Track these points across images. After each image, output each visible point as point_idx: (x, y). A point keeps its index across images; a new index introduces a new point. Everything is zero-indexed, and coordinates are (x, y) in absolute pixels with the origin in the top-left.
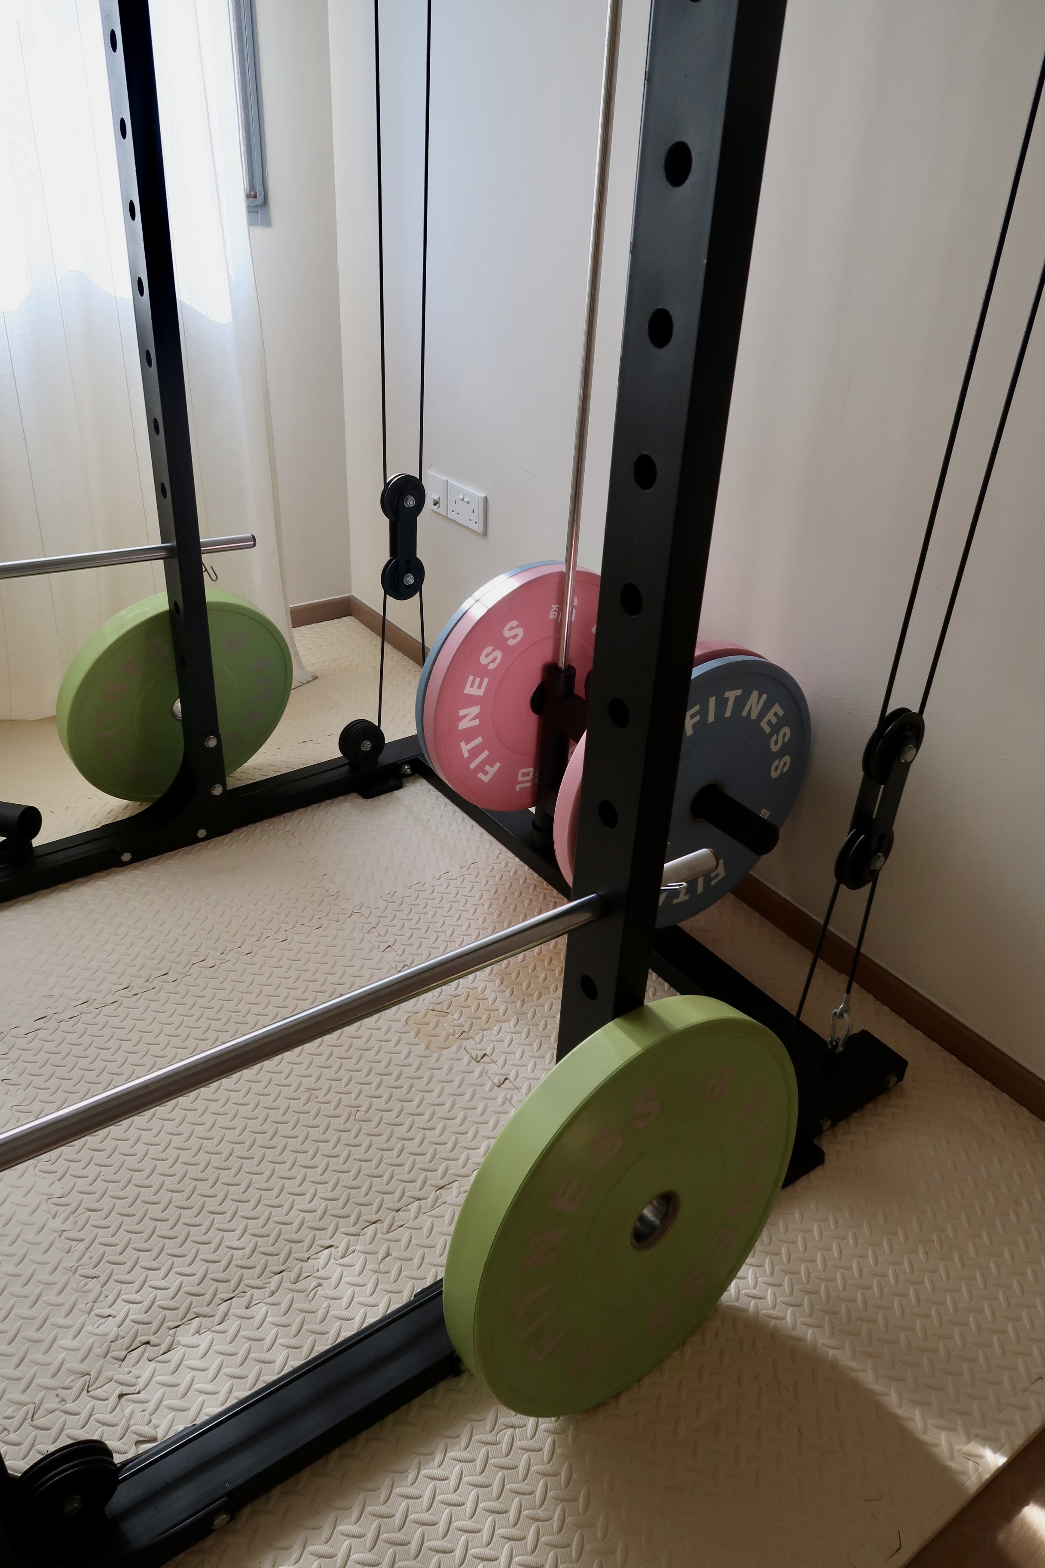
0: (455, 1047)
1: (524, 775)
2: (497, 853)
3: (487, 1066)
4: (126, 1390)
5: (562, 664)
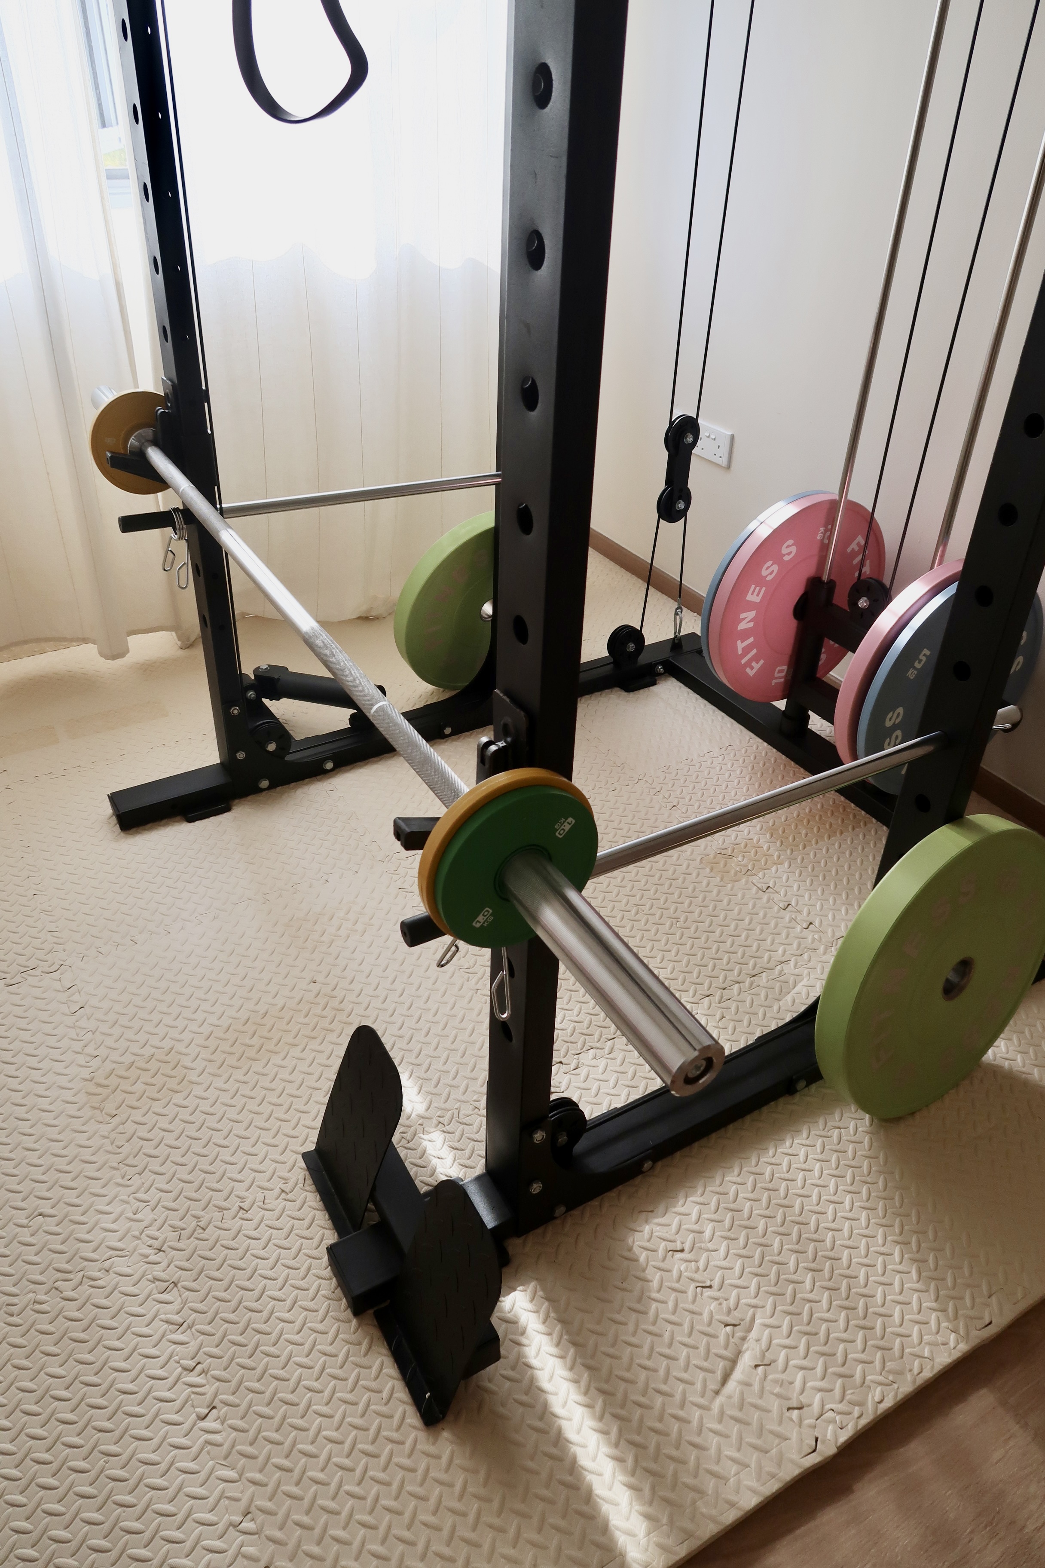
0: (743, 881)
1: (780, 672)
2: (748, 738)
3: (772, 896)
5: (825, 578)
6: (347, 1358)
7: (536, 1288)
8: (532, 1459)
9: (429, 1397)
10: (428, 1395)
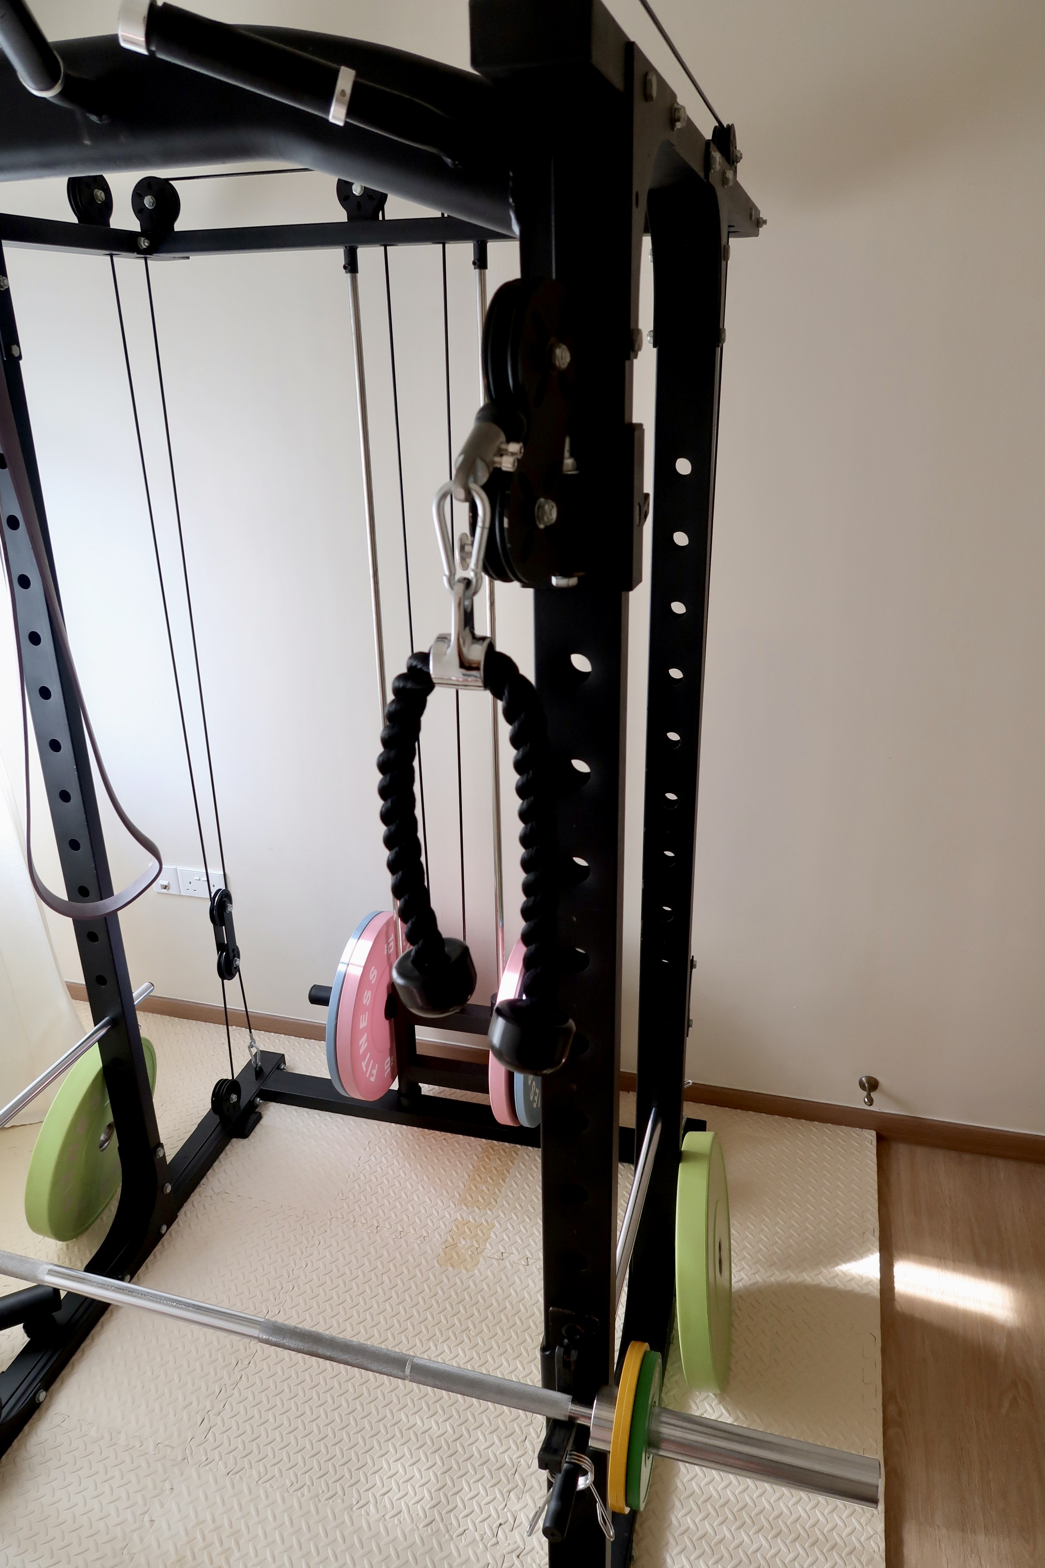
0: (482, 1260)
1: (387, 1064)
3: (511, 1259)
4: (517, 1552)
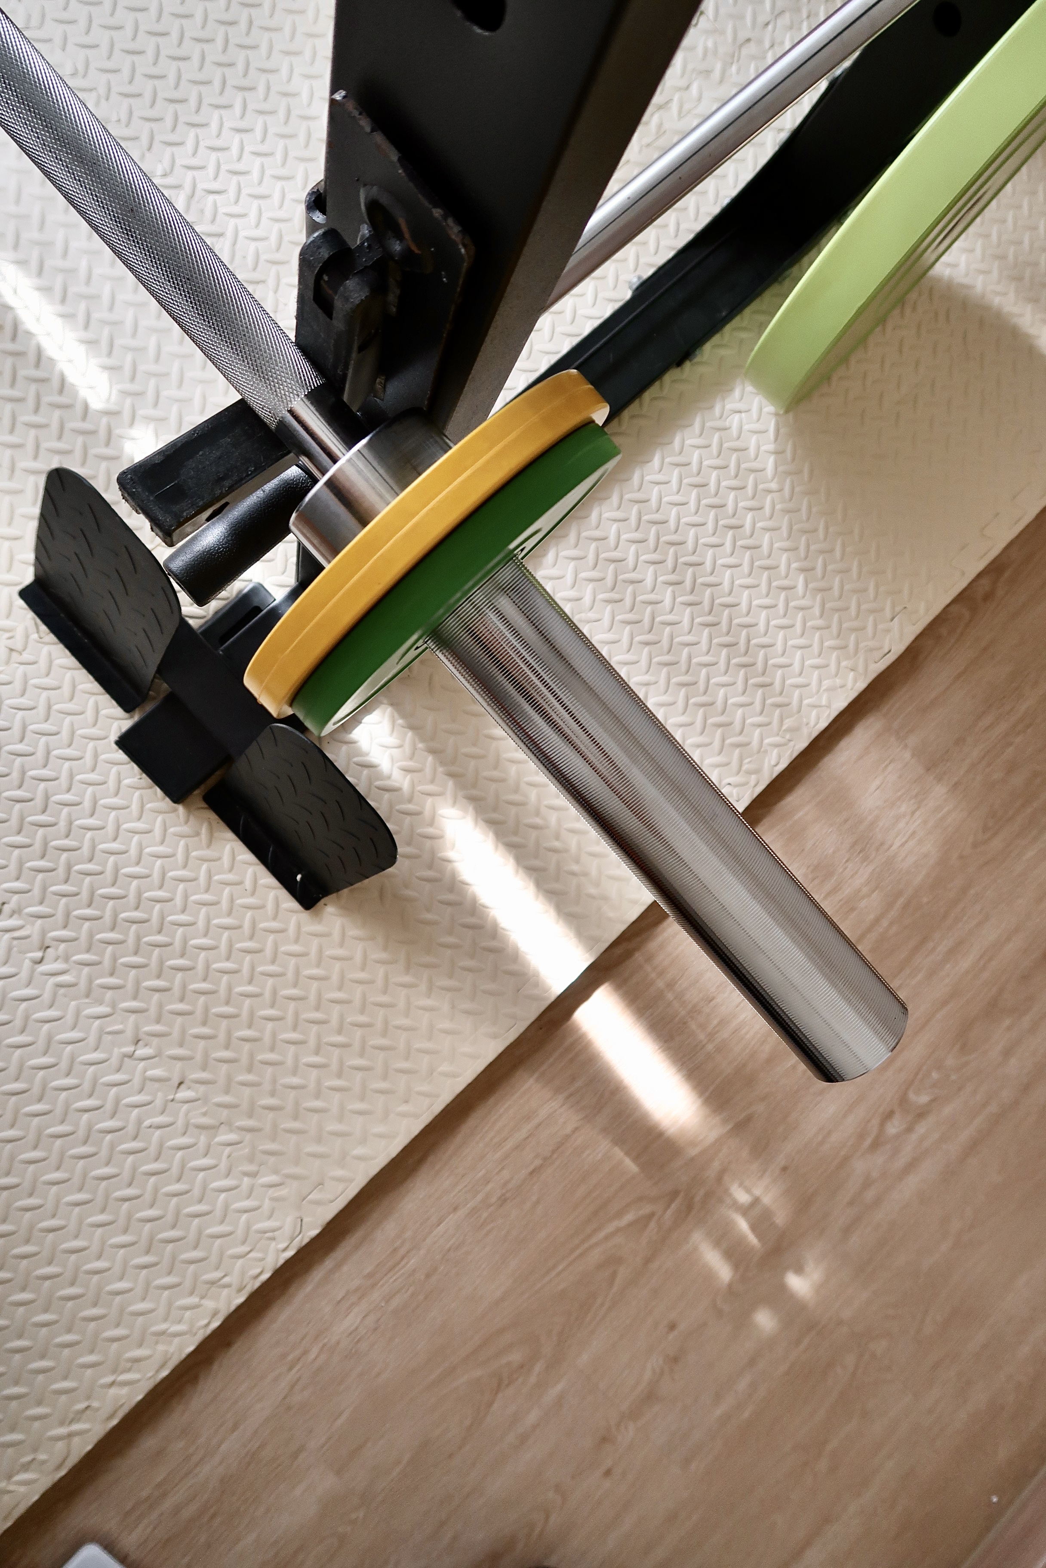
6: (165, 830)
7: (393, 717)
8: (428, 910)
9: (301, 879)
10: (299, 877)
